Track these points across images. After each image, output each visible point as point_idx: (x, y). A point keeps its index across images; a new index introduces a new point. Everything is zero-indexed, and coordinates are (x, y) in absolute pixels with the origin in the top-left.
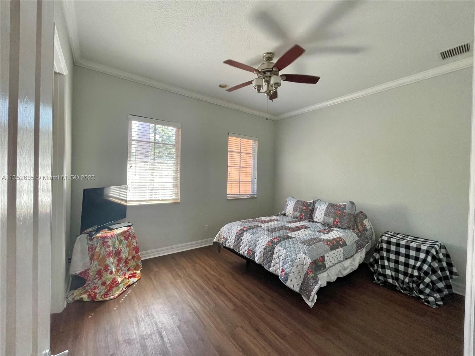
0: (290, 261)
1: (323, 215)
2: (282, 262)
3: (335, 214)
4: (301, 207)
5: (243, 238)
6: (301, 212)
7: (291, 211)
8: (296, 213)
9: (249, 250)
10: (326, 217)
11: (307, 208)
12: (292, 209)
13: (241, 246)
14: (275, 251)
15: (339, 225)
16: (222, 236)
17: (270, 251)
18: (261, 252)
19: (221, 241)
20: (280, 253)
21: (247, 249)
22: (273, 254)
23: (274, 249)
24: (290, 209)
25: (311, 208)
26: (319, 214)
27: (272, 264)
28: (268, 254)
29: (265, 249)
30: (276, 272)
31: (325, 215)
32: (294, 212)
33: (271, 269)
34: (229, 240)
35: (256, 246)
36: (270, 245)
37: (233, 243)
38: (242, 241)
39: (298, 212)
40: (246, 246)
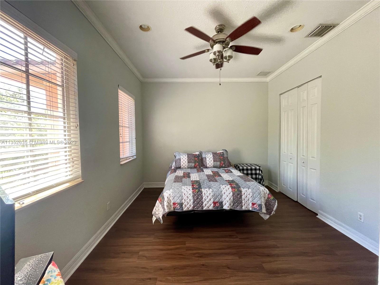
0: (258, 195)
1: (213, 161)
2: (251, 198)
3: (219, 159)
4: (193, 158)
5: (203, 195)
6: (195, 162)
7: (186, 164)
8: (190, 164)
9: (215, 203)
10: (214, 162)
11: (199, 159)
12: (187, 162)
13: (203, 203)
14: (243, 193)
15: (223, 166)
16: (171, 202)
17: (239, 195)
18: (230, 199)
19: (171, 208)
20: (247, 193)
21: (211, 202)
22: (241, 197)
23: (241, 191)
24: (184, 162)
25: (200, 158)
26: (209, 161)
27: (243, 204)
28: (238, 198)
29: (233, 195)
30: (247, 208)
31: (214, 161)
32: (188, 164)
33: (243, 208)
34: (185, 203)
35: (221, 196)
36: (236, 190)
37: (192, 204)
38: (204, 198)
39: (193, 163)
40: (210, 200)
